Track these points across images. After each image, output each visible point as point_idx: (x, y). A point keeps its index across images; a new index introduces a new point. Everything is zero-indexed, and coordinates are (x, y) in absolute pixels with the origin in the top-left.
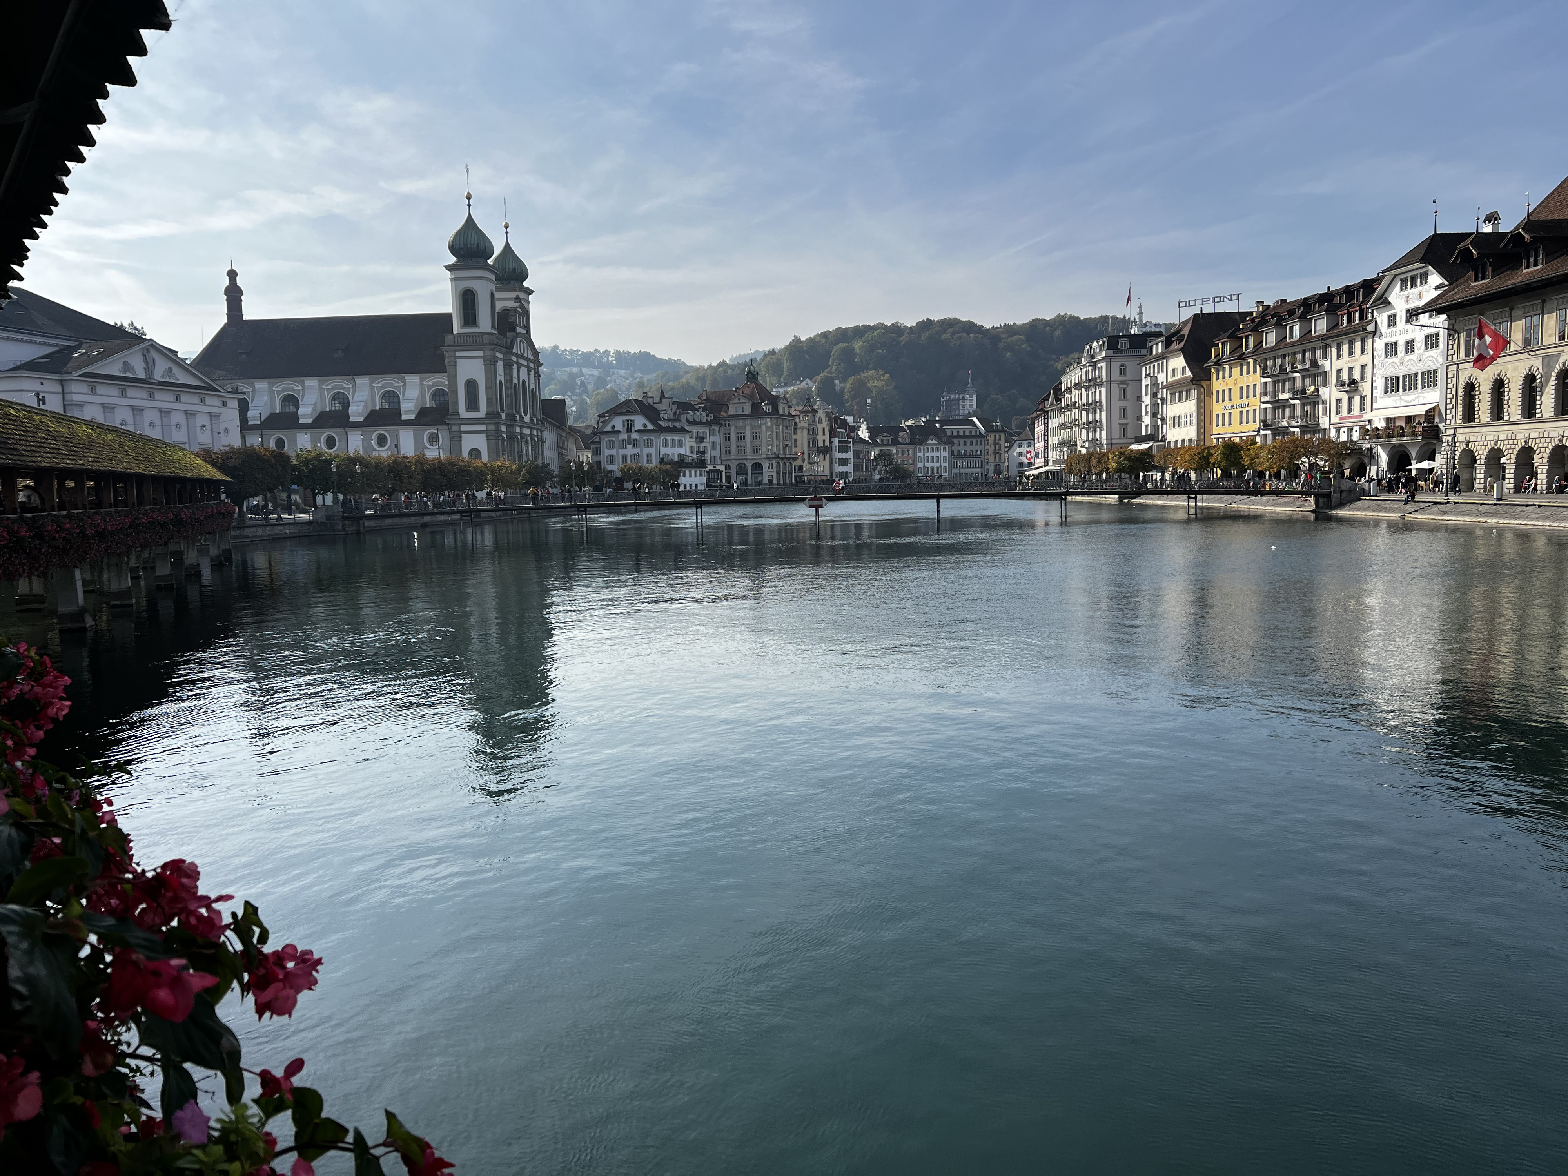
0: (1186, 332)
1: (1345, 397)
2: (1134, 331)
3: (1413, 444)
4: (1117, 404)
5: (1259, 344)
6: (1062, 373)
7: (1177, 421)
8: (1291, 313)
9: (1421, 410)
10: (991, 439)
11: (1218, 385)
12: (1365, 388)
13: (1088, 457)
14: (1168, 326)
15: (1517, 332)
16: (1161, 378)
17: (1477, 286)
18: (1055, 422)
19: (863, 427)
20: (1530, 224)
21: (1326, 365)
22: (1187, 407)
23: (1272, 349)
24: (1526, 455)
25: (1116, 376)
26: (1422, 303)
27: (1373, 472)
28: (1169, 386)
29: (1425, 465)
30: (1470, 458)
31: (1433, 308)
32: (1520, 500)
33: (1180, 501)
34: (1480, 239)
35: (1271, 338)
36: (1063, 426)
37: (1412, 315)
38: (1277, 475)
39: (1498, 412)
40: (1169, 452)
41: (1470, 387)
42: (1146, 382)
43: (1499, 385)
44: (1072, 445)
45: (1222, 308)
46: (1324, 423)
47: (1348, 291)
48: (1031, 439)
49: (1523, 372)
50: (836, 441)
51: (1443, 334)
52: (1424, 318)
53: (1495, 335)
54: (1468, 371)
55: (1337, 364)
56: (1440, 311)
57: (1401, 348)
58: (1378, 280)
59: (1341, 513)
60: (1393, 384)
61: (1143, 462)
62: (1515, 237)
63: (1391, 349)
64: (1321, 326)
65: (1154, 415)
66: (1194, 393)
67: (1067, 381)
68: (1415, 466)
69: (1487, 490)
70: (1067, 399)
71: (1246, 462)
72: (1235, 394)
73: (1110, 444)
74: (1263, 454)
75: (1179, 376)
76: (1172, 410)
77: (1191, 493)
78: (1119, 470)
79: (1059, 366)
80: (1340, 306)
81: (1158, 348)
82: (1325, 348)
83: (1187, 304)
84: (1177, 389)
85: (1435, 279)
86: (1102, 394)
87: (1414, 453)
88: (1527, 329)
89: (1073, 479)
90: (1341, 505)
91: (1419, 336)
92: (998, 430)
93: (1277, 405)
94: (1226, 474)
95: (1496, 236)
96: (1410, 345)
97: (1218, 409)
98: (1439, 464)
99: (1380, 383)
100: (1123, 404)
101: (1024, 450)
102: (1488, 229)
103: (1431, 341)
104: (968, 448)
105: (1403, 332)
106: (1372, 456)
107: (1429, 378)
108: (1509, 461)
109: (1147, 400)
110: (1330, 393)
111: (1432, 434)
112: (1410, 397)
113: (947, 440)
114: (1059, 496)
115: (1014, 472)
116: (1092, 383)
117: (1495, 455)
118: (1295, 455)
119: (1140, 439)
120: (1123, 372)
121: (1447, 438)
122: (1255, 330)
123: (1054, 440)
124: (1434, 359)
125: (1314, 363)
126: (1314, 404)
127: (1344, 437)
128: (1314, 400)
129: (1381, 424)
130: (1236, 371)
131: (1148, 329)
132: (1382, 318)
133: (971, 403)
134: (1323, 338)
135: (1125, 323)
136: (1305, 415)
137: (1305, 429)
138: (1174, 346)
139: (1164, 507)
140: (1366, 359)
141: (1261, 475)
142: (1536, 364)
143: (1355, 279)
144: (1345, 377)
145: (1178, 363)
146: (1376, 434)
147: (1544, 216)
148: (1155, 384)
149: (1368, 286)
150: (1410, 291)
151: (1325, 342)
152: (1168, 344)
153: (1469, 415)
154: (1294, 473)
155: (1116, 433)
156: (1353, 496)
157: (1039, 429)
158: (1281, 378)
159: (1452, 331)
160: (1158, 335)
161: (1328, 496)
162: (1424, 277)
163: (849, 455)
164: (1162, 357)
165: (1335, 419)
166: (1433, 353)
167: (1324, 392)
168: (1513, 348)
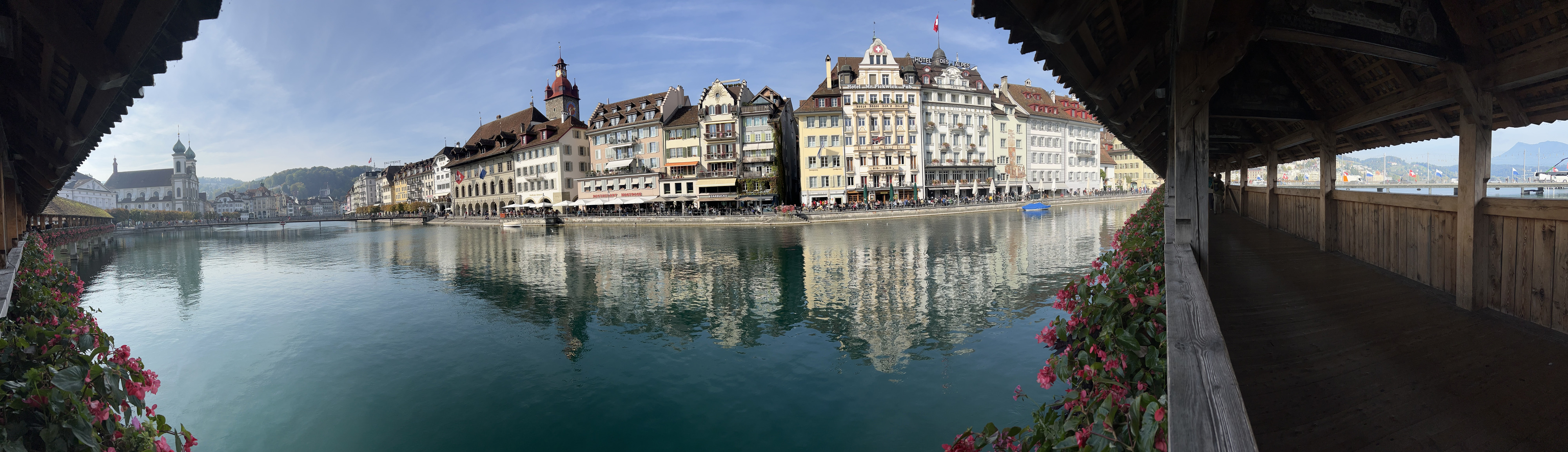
0: (387, 171)
1: (428, 190)
2: (373, 171)
3: (445, 203)
4: (370, 192)
5: (406, 175)
6: (354, 183)
7: (386, 197)
8: (413, 166)
9: (446, 194)
10: (335, 203)
11: (396, 187)
12: (433, 188)
13: (363, 208)
14: (382, 169)
15: (466, 174)
16: (381, 185)
17: (457, 161)
18: (352, 198)
19: (297, 200)
20: (466, 146)
21: (423, 181)
22: (388, 193)
23: (410, 177)
24: (470, 205)
25: (369, 184)
26: (444, 165)
27: (436, 211)
28: (383, 187)
29: (448, 209)
30: (458, 207)
31: (447, 167)
32: (470, 217)
33: (388, 221)
34: (456, 149)
35: (409, 174)
36: (355, 199)
37: (442, 168)
38: (413, 213)
39: (463, 195)
40: (385, 206)
41: (457, 188)
42: (377, 186)
43: (463, 188)
44: (358, 205)
45: (396, 165)
46: (424, 198)
47: (427, 161)
48: (346, 203)
49: (468, 185)
50: (288, 204)
51: (450, 174)
52: (445, 169)
53: (461, 175)
54: (456, 184)
55: (426, 181)
56: (449, 168)
57: (441, 177)
58: (434, 158)
59: (429, 222)
60: (440, 187)
61: (377, 210)
62: (464, 149)
63: (438, 177)
64: (421, 170)
65: (380, 196)
66: (390, 189)
67: (356, 185)
68: (446, 209)
69: (463, 215)
70: (356, 191)
71: (405, 209)
72: (401, 189)
73: (368, 204)
74: (409, 206)
75: (386, 184)
76: (385, 194)
77: (391, 219)
78: (371, 212)
79: (353, 181)
80: (425, 165)
81: (380, 176)
82: (423, 176)
83: (387, 163)
84: (385, 188)
85: (447, 159)
86: (365, 189)
87: (446, 206)
88: (468, 173)
89: (359, 215)
90: (429, 220)
91: (444, 174)
92: (337, 200)
93: (412, 193)
94: (400, 213)
95: (460, 149)
96: (442, 176)
97: (397, 194)
98: (452, 209)
99: (436, 187)
100: (371, 192)
101: (344, 206)
102: (457, 146)
103: (447, 176)
104: (328, 206)
105: (441, 173)
106: (436, 207)
107: (447, 186)
108: (467, 207)
109: (377, 191)
110: (425, 189)
111: (449, 200)
112: (444, 190)
113: (322, 203)
114: (356, 220)
115: (342, 213)
116: (362, 186)
117: (464, 206)
118: (417, 207)
119: (376, 203)
120: (371, 183)
121: (453, 202)
122: (405, 171)
123: (353, 203)
124: (448, 180)
125: (420, 181)
126: (421, 192)
127: (429, 202)
128: (420, 191)
129: (437, 198)
130: (401, 183)
131: (377, 170)
132: (435, 169)
133: (328, 192)
134: (422, 174)
135: (370, 168)
136: (419, 195)
137: (419, 199)
138: (384, 175)
139: (384, 223)
140: (432, 180)
141: (409, 212)
142: (471, 182)
143: (428, 158)
144: (428, 185)
145: (385, 180)
146: (436, 201)
147: (469, 144)
148: (380, 187)
149: (432, 160)
150: (441, 162)
151: (423, 175)
152: (382, 175)
153: (457, 196)
154: (417, 212)
155: (370, 201)
156: (432, 218)
157: (348, 200)
158: (412, 185)
159: (452, 173)
160: (380, 172)
161: (426, 218)
162: (444, 158)
163: (293, 208)
164: (381, 179)
165: (426, 197)
166: (448, 179)
167: (423, 189)
168: (465, 178)
